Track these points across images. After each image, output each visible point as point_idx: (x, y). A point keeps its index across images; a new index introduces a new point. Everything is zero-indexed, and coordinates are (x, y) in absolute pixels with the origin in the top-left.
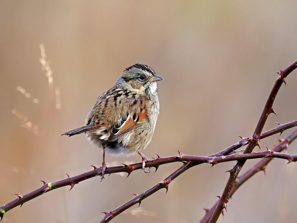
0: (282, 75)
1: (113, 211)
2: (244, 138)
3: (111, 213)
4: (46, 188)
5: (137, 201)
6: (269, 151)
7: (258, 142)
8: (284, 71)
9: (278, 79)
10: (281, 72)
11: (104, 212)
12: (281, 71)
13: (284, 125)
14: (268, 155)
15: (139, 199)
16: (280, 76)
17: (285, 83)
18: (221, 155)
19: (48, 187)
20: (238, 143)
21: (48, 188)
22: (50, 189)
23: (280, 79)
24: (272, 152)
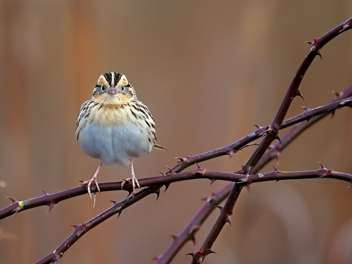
0: (317, 46)
1: (87, 224)
2: (261, 127)
3: (83, 226)
4: (17, 208)
5: (118, 210)
6: (326, 170)
7: (278, 134)
8: (319, 39)
9: (311, 50)
10: (315, 42)
11: (73, 225)
12: (315, 40)
13: (313, 109)
14: (325, 174)
15: (120, 208)
16: (314, 47)
17: (320, 55)
18: (231, 149)
19: (19, 206)
20: (253, 134)
21: (19, 208)
22: (21, 209)
23: (314, 50)
24: (330, 172)
